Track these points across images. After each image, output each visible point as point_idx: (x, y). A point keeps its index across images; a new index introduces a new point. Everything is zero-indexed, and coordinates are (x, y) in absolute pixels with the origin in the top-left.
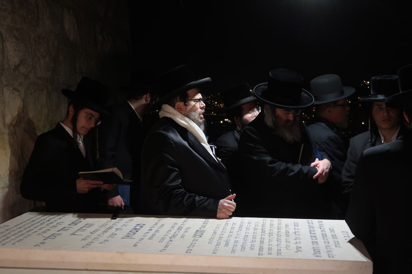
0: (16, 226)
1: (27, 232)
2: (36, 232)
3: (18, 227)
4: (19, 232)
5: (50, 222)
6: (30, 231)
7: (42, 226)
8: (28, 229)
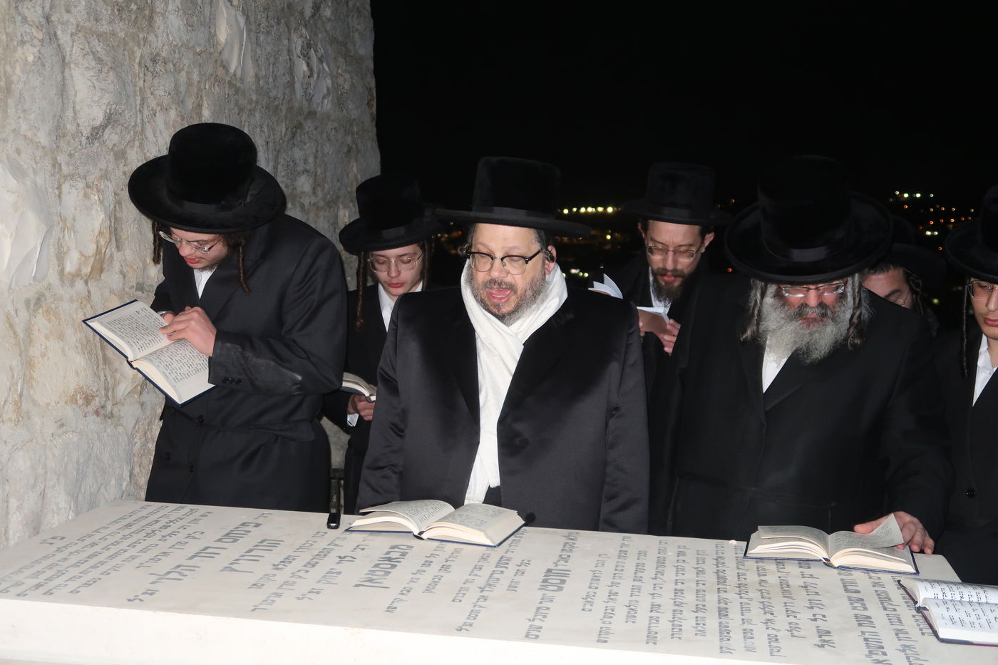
0: (82, 539)
1: (111, 557)
2: (133, 558)
3: (88, 541)
4: (90, 557)
5: (169, 530)
6: (117, 554)
7: (149, 541)
8: (113, 550)
